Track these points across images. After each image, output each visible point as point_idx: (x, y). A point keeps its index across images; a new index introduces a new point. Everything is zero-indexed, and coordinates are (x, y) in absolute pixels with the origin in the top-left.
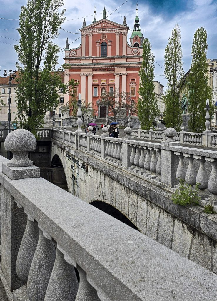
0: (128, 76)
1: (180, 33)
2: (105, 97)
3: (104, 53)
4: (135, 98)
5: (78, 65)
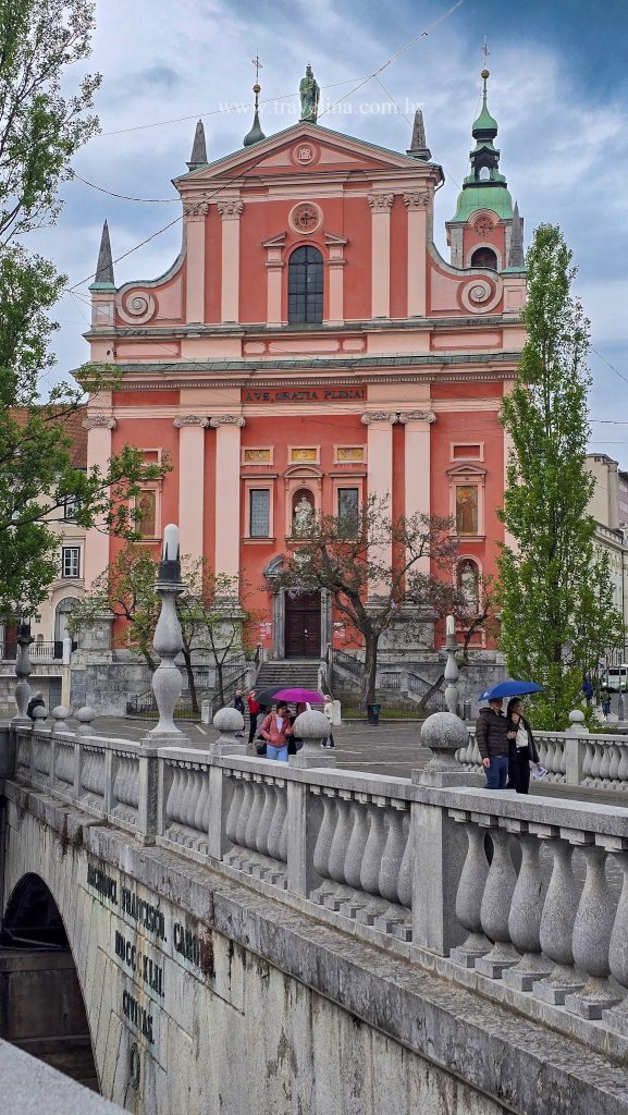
0: (437, 426)
3: (305, 304)
4: (479, 548)
5: (164, 369)
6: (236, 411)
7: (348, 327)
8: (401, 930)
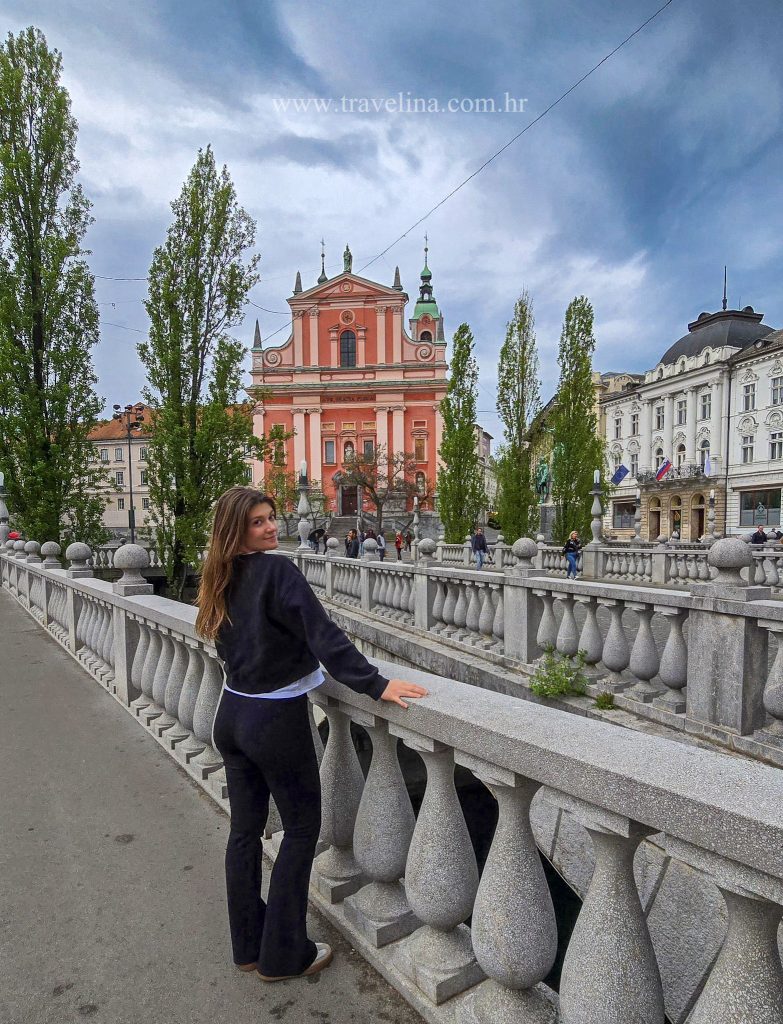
0: (406, 413)
1: (533, 313)
2: (354, 465)
3: (348, 357)
4: (425, 467)
5: (286, 388)
6: (318, 406)
7: (367, 368)
8: (410, 622)
